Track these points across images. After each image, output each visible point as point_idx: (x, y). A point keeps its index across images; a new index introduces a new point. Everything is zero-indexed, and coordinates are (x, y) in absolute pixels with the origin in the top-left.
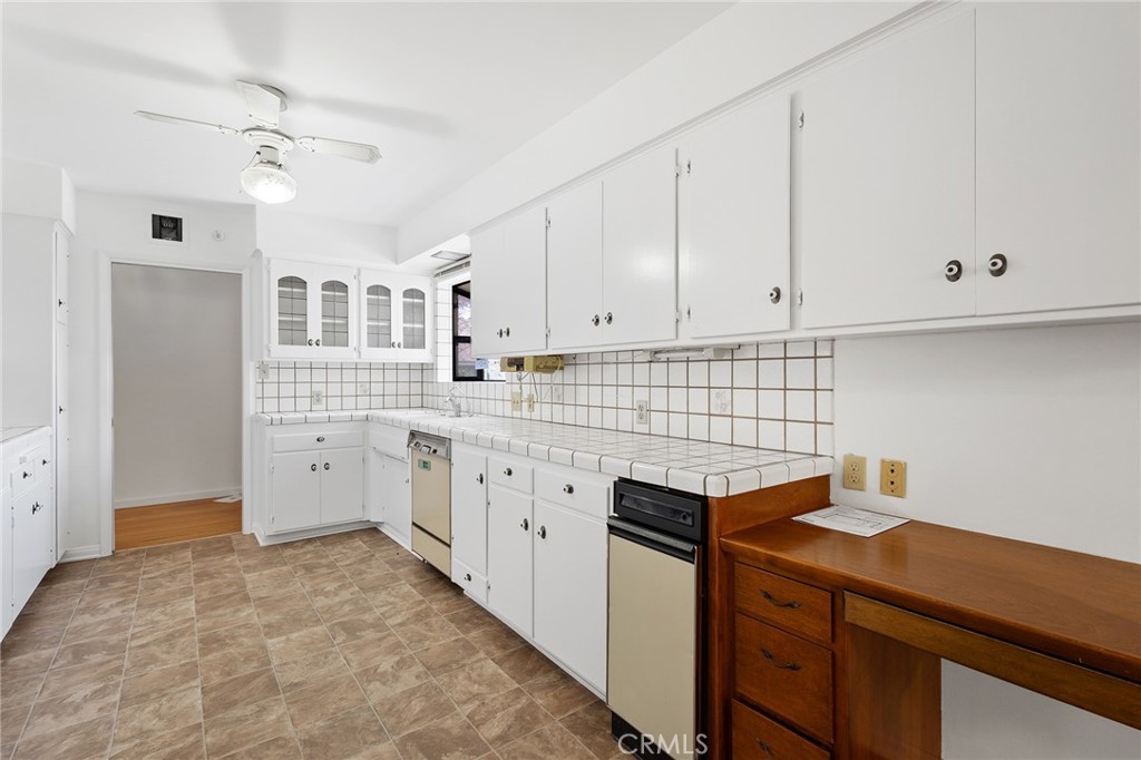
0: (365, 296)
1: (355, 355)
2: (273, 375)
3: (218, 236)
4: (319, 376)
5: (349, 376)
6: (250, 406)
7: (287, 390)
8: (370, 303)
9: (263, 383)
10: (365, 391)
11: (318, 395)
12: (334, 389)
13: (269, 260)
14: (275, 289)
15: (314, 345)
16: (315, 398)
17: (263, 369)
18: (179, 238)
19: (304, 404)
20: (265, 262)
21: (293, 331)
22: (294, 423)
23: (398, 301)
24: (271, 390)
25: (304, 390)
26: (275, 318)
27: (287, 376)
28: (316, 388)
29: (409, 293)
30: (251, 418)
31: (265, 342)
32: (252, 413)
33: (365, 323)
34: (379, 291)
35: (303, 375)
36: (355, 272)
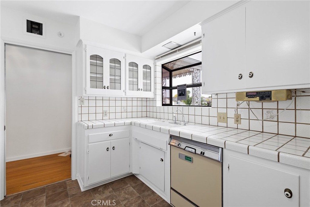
0: (128, 67)
1: (124, 93)
2: (86, 103)
3: (61, 35)
4: (106, 103)
5: (118, 103)
6: (76, 119)
7: (92, 110)
8: (130, 70)
9: (81, 107)
10: (125, 110)
11: (106, 112)
12: (112, 110)
13: (86, 46)
14: (89, 60)
15: (106, 88)
16: (104, 113)
17: (81, 100)
18: (41, 33)
19: (99, 116)
20: (84, 47)
21: (97, 81)
22: (99, 127)
23: (141, 70)
24: (85, 110)
25: (99, 110)
26: (89, 75)
27: (92, 103)
28: (105, 109)
29: (145, 67)
30: (76, 124)
31: (84, 86)
32: (76, 121)
33: (128, 79)
34: (134, 65)
35: (99, 103)
36: (124, 55)
